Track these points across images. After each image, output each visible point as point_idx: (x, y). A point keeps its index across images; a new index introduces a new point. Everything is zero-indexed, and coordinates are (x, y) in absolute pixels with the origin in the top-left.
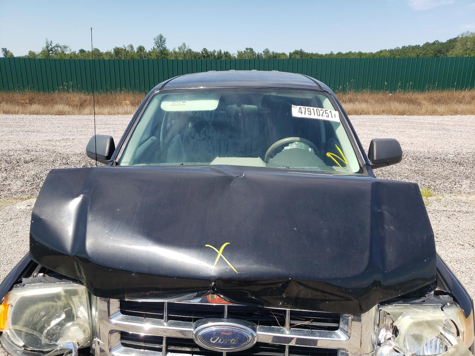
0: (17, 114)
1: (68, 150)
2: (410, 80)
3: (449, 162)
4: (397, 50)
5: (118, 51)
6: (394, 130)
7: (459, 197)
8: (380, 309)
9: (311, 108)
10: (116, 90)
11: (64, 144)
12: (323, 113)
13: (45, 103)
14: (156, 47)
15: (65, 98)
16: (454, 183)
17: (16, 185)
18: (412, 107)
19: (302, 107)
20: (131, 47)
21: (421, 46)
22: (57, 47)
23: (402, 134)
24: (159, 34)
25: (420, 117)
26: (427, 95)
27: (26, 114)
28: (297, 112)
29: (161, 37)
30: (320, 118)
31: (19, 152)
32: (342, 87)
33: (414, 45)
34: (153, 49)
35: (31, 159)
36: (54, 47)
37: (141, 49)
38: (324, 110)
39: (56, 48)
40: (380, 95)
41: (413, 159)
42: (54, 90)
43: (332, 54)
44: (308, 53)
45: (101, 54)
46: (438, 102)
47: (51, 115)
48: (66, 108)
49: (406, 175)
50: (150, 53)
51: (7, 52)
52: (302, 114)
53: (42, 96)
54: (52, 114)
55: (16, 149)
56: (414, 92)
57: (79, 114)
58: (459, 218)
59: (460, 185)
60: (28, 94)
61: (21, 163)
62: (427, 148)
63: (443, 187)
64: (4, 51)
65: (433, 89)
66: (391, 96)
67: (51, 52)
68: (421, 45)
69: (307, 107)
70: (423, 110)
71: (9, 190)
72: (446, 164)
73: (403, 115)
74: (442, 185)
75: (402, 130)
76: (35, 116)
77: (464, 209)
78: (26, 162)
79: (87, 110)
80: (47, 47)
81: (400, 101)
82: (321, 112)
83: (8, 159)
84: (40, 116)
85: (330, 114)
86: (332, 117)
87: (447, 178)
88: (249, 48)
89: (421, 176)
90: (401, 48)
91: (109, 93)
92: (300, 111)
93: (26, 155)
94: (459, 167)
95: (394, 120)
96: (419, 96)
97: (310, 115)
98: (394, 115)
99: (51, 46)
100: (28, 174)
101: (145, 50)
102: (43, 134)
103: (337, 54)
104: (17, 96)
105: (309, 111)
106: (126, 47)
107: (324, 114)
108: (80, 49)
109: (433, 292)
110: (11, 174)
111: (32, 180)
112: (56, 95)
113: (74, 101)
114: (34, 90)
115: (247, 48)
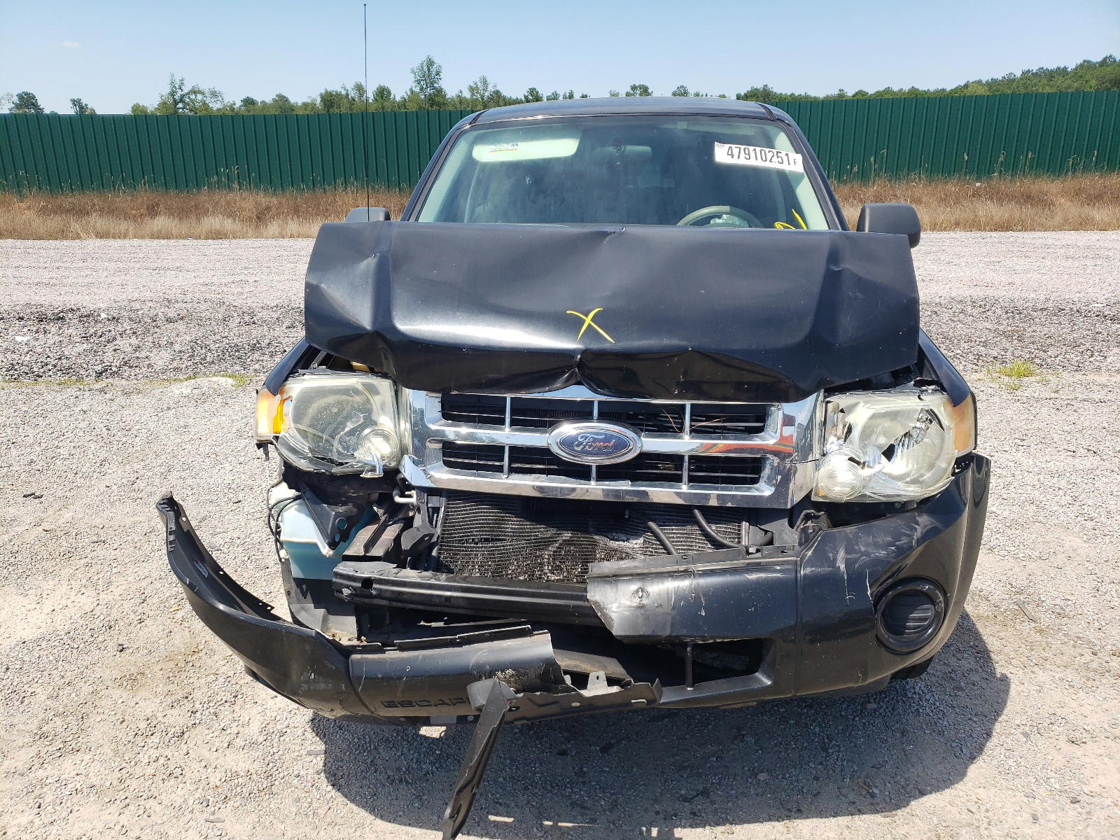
0: (125, 237)
1: (249, 301)
2: (1030, 148)
3: (1089, 315)
4: (1009, 81)
5: (330, 100)
6: (976, 260)
7: (1091, 377)
8: (827, 399)
9: (751, 148)
10: (335, 184)
11: (239, 290)
12: (773, 156)
13: (182, 214)
14: (417, 90)
15: (223, 202)
16: (1089, 353)
17: (161, 359)
18: (1028, 211)
19: (733, 146)
20: (360, 89)
21: (1069, 70)
22: (195, 93)
23: (992, 267)
24: (424, 58)
25: (1047, 234)
26: (1070, 182)
27: (143, 237)
28: (723, 154)
29: (430, 63)
30: (767, 165)
31: (151, 304)
32: (858, 169)
33: (1052, 66)
34: (409, 93)
35: (179, 315)
36: (188, 93)
37: (383, 93)
38: (774, 151)
39: (193, 97)
40: (952, 187)
41: (1007, 313)
42: (198, 186)
43: (841, 95)
44: (783, 93)
45: (292, 108)
46: (1096, 199)
47: (196, 239)
48: (228, 224)
49: (983, 340)
50: (404, 103)
51: (83, 108)
52: (732, 157)
53: (174, 199)
54: (198, 237)
55: (143, 299)
56: (1037, 176)
57: (257, 237)
58: (1082, 409)
59: (1103, 356)
60: (145, 196)
61: (161, 322)
62: (1045, 293)
63: (1063, 360)
64: (75, 106)
65: (1086, 169)
66: (980, 187)
67: (180, 105)
68: (1071, 66)
69: (743, 147)
70: (1058, 219)
71: (149, 366)
72: (1082, 320)
73: (1007, 230)
74: (1060, 357)
75: (993, 259)
76: (163, 242)
77: (1097, 397)
78: (169, 321)
79: (274, 227)
80: (172, 94)
81: (1000, 198)
82: (769, 155)
83: (133, 316)
84: (172, 241)
85: (785, 158)
86: (789, 164)
87: (1075, 345)
88: (640, 87)
89: (1016, 342)
90: (1019, 74)
91: (319, 191)
92: (730, 153)
93: (167, 309)
94: (1109, 325)
95: (981, 240)
96: (1050, 186)
97: (749, 159)
98: (985, 230)
99: (182, 90)
100: (179, 339)
101: (392, 96)
102: (189, 273)
103: (854, 96)
104: (122, 199)
105: (747, 152)
106: (349, 89)
107: (775, 159)
108: (244, 97)
109: (913, 383)
110: (146, 340)
111: (190, 350)
112: (203, 196)
113: (244, 210)
114: (156, 186)
115: (634, 85)
